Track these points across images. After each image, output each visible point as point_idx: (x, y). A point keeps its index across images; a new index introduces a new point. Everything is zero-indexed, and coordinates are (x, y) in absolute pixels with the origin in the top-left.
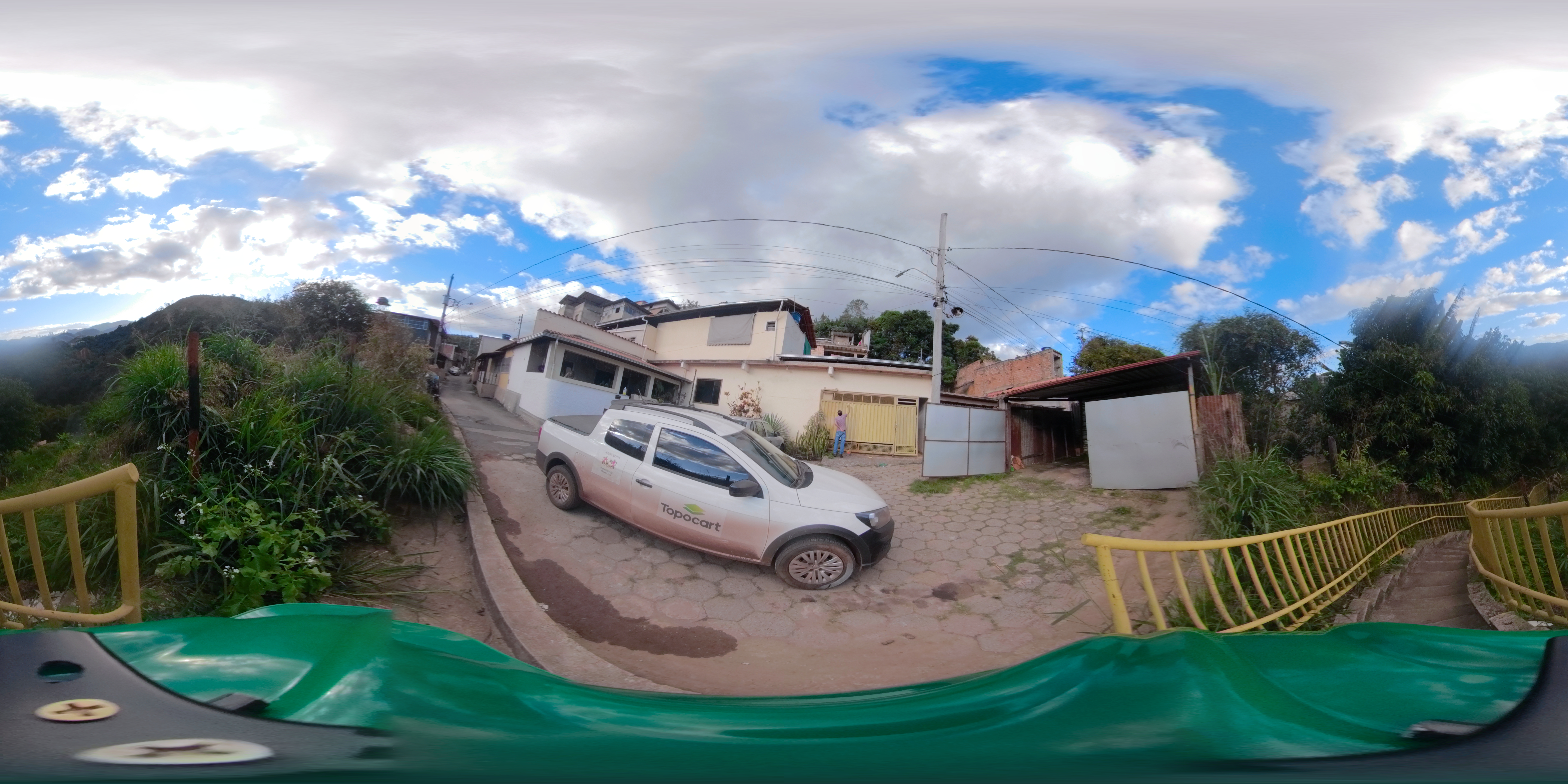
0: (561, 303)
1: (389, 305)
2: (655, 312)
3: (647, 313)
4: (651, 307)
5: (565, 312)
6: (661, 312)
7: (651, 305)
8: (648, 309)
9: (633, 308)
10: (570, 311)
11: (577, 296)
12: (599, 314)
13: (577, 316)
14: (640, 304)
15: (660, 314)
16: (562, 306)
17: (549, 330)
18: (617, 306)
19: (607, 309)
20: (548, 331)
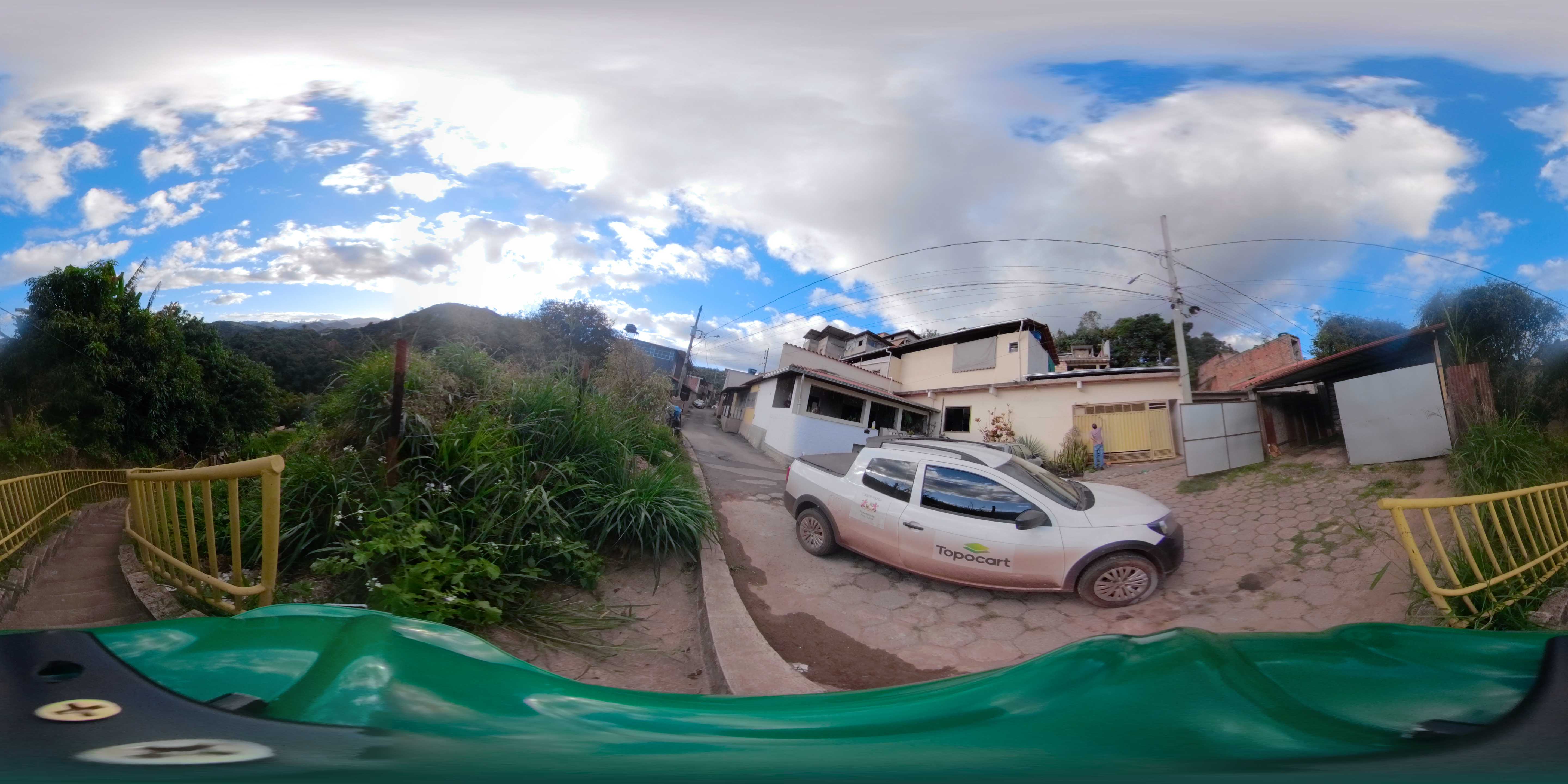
0: (805, 336)
1: (637, 333)
5: (809, 347)
9: (875, 340)
10: (813, 345)
11: (821, 330)
12: (843, 348)
13: (820, 350)
16: (806, 339)
18: (860, 339)
19: (850, 342)
20: (794, 366)
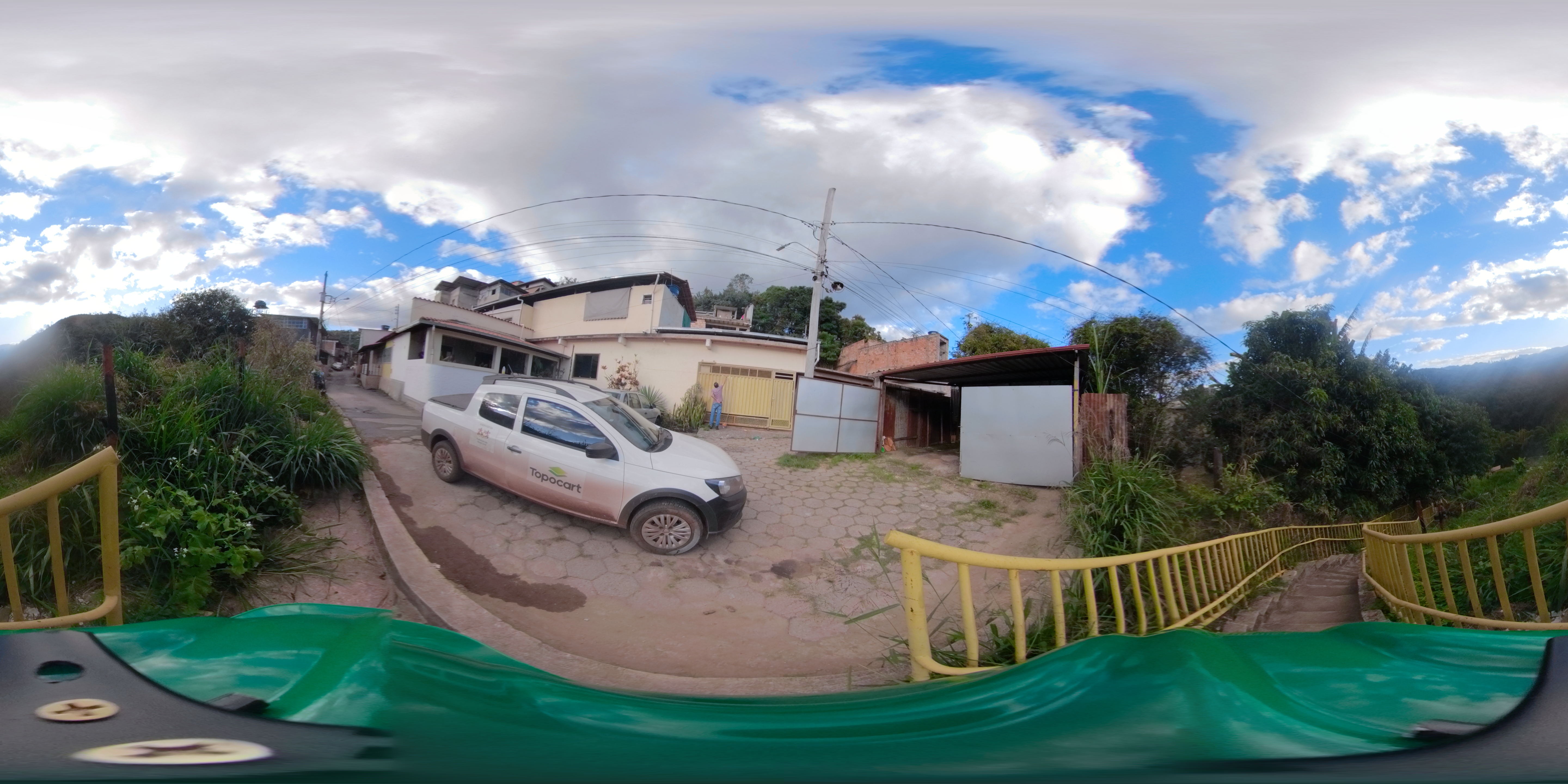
0: (437, 289)
1: (267, 308)
2: (532, 291)
3: (524, 292)
4: (527, 287)
5: (442, 299)
6: (538, 290)
7: (527, 285)
8: (524, 288)
9: (509, 288)
10: (446, 297)
11: (451, 281)
12: (476, 297)
13: (454, 301)
14: (516, 284)
15: (538, 293)
16: (438, 292)
17: (425, 316)
18: (493, 288)
19: (482, 292)
20: (424, 319)
